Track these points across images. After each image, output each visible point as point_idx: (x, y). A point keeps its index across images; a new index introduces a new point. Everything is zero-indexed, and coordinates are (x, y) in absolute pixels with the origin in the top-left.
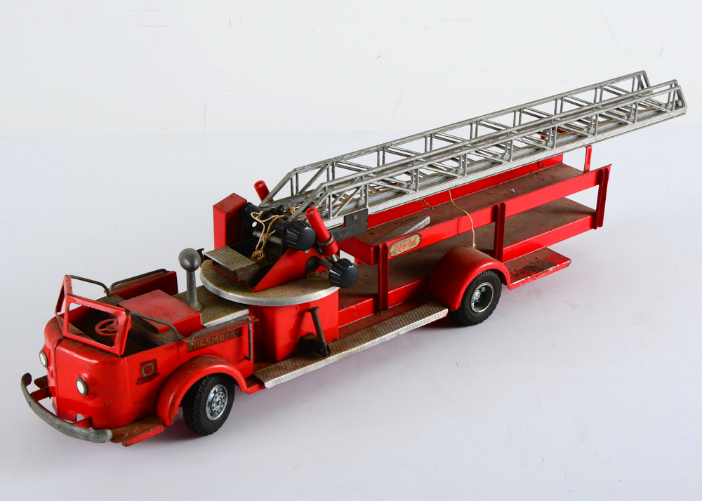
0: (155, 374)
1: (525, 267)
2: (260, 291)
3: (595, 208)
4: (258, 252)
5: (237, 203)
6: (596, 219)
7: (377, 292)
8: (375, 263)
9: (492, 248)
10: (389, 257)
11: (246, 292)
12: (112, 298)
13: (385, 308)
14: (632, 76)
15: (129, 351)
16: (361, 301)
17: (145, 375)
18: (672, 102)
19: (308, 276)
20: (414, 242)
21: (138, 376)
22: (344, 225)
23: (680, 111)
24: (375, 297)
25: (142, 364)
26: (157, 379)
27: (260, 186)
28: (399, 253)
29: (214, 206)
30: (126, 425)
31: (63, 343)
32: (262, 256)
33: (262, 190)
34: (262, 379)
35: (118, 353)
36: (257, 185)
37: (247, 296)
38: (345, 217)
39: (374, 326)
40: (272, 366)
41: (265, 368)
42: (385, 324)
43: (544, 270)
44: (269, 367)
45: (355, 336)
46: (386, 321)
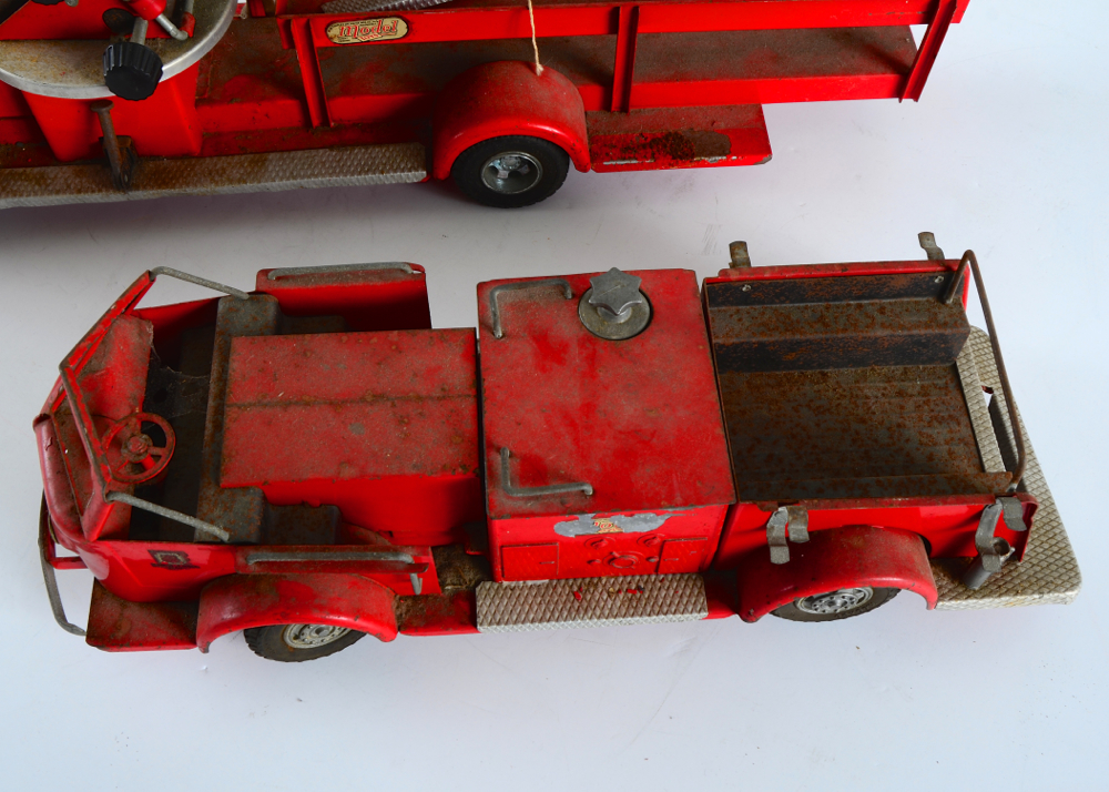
1: (669, 135)
13: (324, 122)
16: (274, 99)
24: (300, 97)
39: (271, 156)
40: (36, 170)
41: (21, 170)
42: (293, 159)
43: (693, 156)
44: (28, 170)
45: (222, 162)
46: (300, 153)
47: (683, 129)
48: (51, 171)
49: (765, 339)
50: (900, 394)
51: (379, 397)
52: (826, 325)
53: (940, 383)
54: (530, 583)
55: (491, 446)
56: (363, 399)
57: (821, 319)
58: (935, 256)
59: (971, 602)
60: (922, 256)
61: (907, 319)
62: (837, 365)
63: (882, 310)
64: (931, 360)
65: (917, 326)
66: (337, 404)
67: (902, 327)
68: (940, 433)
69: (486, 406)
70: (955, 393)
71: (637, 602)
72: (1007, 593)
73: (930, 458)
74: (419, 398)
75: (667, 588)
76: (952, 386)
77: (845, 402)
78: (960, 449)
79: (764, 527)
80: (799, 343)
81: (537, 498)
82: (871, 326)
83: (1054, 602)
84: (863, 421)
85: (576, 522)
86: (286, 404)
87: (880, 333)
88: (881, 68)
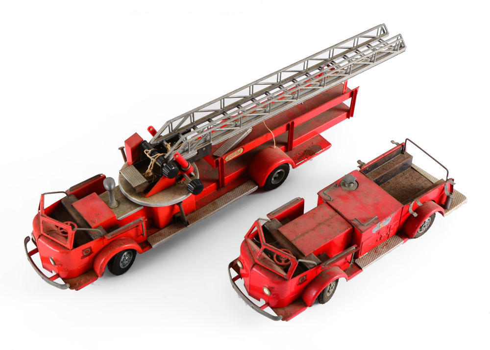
0: (92, 252)
1: (305, 151)
2: (149, 196)
3: (349, 106)
4: (149, 170)
5: (137, 142)
6: (350, 113)
7: (218, 178)
8: (216, 167)
9: (287, 141)
10: (224, 162)
11: (142, 197)
12: (70, 197)
13: (223, 186)
14: (377, 27)
15: (76, 245)
16: (209, 185)
17: (85, 254)
18: (398, 45)
19: (177, 184)
20: (240, 152)
21: (82, 255)
22: (197, 154)
23: (403, 50)
24: (217, 181)
25: (83, 251)
26: (93, 255)
27: (151, 129)
28: (230, 159)
29: (125, 141)
30: (77, 276)
31: (41, 237)
32: (151, 174)
33: (153, 132)
34: (151, 244)
35: (69, 248)
36: (149, 129)
37: (142, 201)
38: (198, 150)
39: (216, 201)
40: (157, 233)
41: (153, 235)
42: (222, 199)
43: (315, 153)
44: (155, 234)
45: (204, 208)
46: (222, 197)
47: (307, 148)
48: (162, 231)
49: (377, 178)
50: (406, 178)
51: (320, 224)
52: (386, 169)
53: (412, 172)
54: (365, 255)
55: (351, 220)
56: (317, 226)
57: (384, 169)
58: (397, 144)
59: (450, 211)
60: (395, 145)
61: (400, 160)
62: (390, 179)
63: (393, 161)
64: (407, 168)
65: (403, 161)
66: (313, 229)
67: (400, 162)
68: (420, 181)
69: (343, 214)
70: (416, 172)
71: (388, 247)
72: (455, 206)
73: (422, 187)
74: (328, 220)
75: (392, 241)
76: (414, 171)
77: (397, 185)
78: (426, 182)
79: (408, 211)
80: (383, 176)
81: (368, 224)
82: (394, 165)
83: (464, 204)
84: (404, 187)
85: (376, 227)
86: (303, 235)
87: (397, 166)
88: (342, 113)
